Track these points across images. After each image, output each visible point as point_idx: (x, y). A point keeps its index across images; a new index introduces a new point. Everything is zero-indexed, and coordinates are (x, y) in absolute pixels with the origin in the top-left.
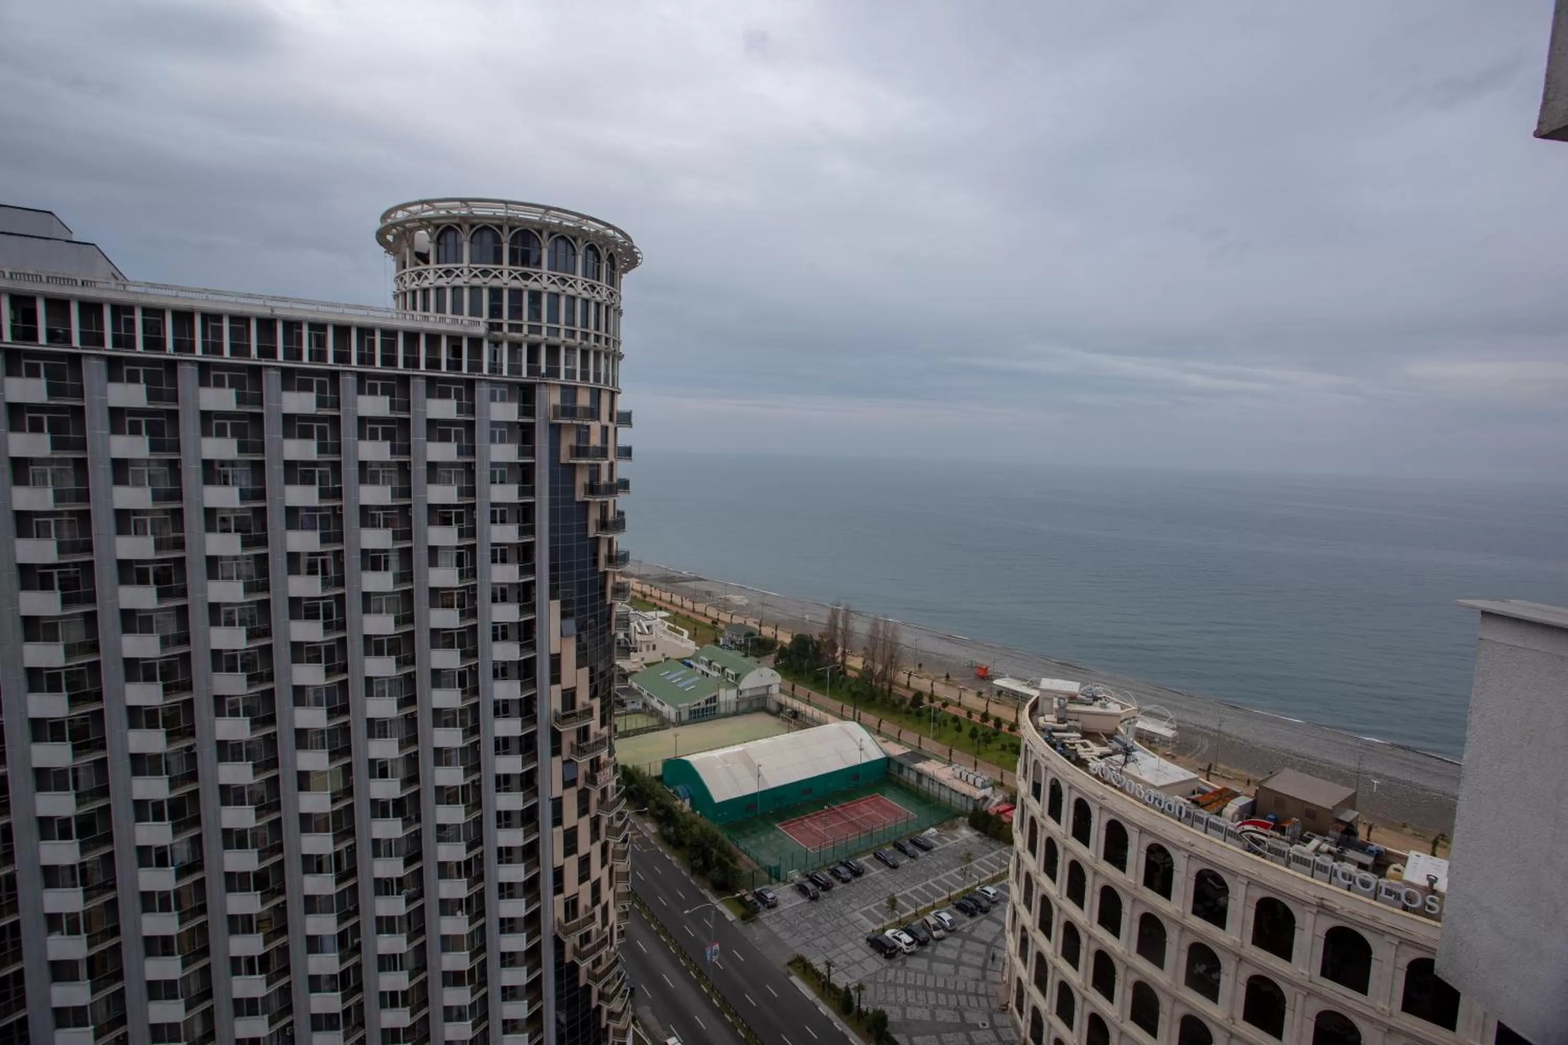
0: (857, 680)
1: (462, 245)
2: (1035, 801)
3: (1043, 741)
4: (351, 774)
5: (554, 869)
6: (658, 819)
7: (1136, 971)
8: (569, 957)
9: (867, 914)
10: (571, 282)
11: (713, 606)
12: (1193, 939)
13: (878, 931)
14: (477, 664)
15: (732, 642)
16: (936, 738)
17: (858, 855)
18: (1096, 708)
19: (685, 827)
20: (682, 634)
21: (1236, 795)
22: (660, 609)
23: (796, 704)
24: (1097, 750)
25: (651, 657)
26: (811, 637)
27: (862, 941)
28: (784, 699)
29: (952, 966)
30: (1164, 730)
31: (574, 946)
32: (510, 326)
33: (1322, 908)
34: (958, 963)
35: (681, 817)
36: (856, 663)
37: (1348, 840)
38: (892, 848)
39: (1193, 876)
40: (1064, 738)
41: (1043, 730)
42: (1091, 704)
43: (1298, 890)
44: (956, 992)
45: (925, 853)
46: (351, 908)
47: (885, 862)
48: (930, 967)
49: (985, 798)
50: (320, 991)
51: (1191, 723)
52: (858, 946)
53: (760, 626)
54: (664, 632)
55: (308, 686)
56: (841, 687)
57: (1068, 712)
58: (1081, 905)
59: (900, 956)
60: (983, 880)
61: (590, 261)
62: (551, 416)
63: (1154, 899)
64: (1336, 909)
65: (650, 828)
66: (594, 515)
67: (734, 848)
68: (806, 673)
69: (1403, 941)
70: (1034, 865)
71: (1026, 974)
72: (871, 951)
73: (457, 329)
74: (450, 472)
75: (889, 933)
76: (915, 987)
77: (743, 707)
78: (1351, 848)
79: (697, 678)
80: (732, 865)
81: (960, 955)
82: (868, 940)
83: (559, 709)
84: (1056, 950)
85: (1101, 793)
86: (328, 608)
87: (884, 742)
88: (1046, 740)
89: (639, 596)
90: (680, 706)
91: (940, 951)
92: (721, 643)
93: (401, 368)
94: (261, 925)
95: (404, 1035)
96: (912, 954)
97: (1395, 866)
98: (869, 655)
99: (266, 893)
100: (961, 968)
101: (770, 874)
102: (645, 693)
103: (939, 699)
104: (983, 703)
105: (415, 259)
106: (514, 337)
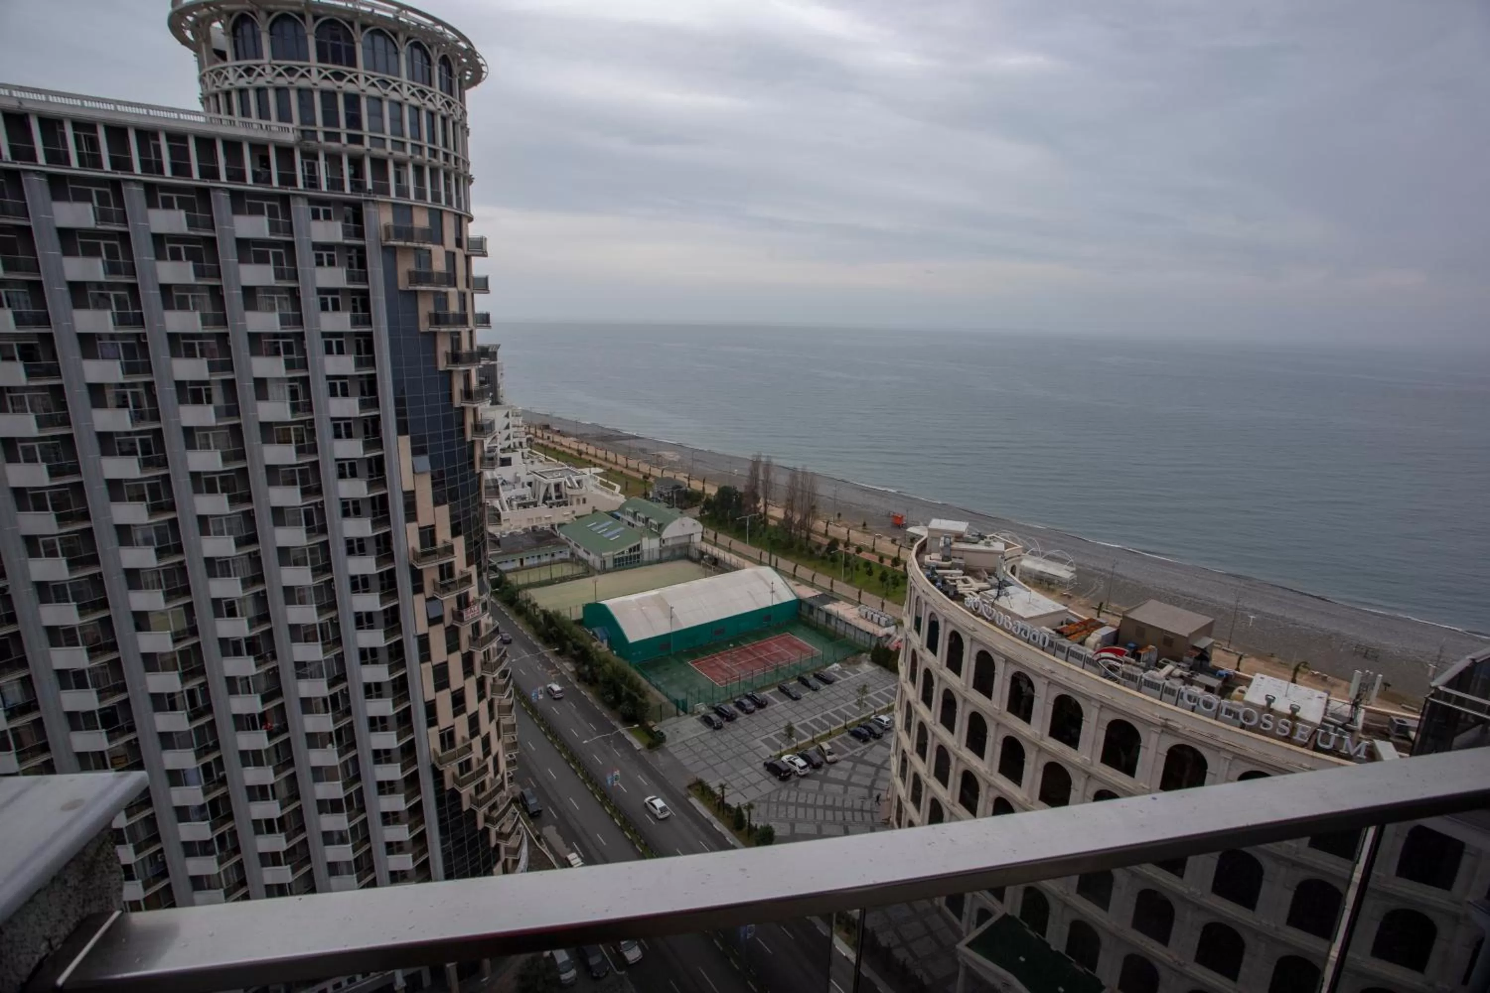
0: (775, 527)
1: (260, 37)
2: (916, 635)
3: (925, 578)
4: (194, 615)
5: (426, 703)
6: (575, 659)
7: (997, 788)
8: (449, 784)
9: (768, 742)
10: (394, 85)
11: (646, 462)
12: (1048, 759)
13: (775, 756)
14: (323, 502)
15: (661, 495)
16: (849, 582)
17: (763, 688)
18: (981, 546)
19: (599, 666)
20: (614, 488)
21: (1101, 625)
22: (595, 465)
23: (716, 552)
24: (976, 585)
25: (582, 509)
26: (735, 488)
27: (760, 766)
28: (705, 546)
29: (842, 787)
30: (1063, 572)
31: (454, 774)
32: (326, 134)
33: (1166, 728)
34: (847, 784)
35: (595, 657)
36: (777, 513)
37: (1201, 665)
38: (795, 682)
39: (1051, 702)
40: (946, 574)
41: (928, 568)
42: (976, 543)
43: (1145, 713)
44: (843, 809)
45: (827, 686)
46: (211, 743)
47: (789, 695)
48: (821, 788)
49: (888, 636)
50: (190, 821)
51: (1090, 566)
52: (755, 770)
53: (689, 480)
54: (596, 487)
55: (134, 525)
56: (761, 535)
57: (951, 550)
58: (952, 730)
59: (794, 778)
60: (877, 710)
61: (418, 62)
62: (383, 239)
63: (1016, 724)
64: (1178, 729)
65: (568, 667)
66: (444, 347)
67: (644, 682)
68: (729, 522)
69: (1237, 756)
70: (913, 693)
71: (903, 791)
72: (768, 774)
73: (262, 135)
74: (273, 298)
75: (785, 758)
76: (805, 806)
77: (665, 555)
78: (1202, 673)
79: (622, 529)
80: (640, 699)
81: (850, 777)
82: (765, 764)
83: (418, 549)
84: (929, 771)
85: (972, 625)
86: (145, 444)
87: (798, 585)
88: (928, 577)
89: (575, 453)
90: (603, 554)
91: (833, 773)
92: (651, 496)
93: (196, 178)
94: (115, 761)
95: (285, 858)
96: (804, 776)
97: (1240, 688)
98: (790, 505)
99: (114, 731)
100: (850, 788)
101: (678, 707)
102: (572, 544)
103: (853, 545)
104: (896, 548)
105: (214, 56)
106: (330, 147)
